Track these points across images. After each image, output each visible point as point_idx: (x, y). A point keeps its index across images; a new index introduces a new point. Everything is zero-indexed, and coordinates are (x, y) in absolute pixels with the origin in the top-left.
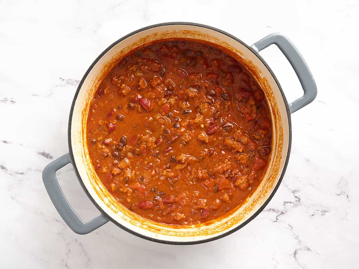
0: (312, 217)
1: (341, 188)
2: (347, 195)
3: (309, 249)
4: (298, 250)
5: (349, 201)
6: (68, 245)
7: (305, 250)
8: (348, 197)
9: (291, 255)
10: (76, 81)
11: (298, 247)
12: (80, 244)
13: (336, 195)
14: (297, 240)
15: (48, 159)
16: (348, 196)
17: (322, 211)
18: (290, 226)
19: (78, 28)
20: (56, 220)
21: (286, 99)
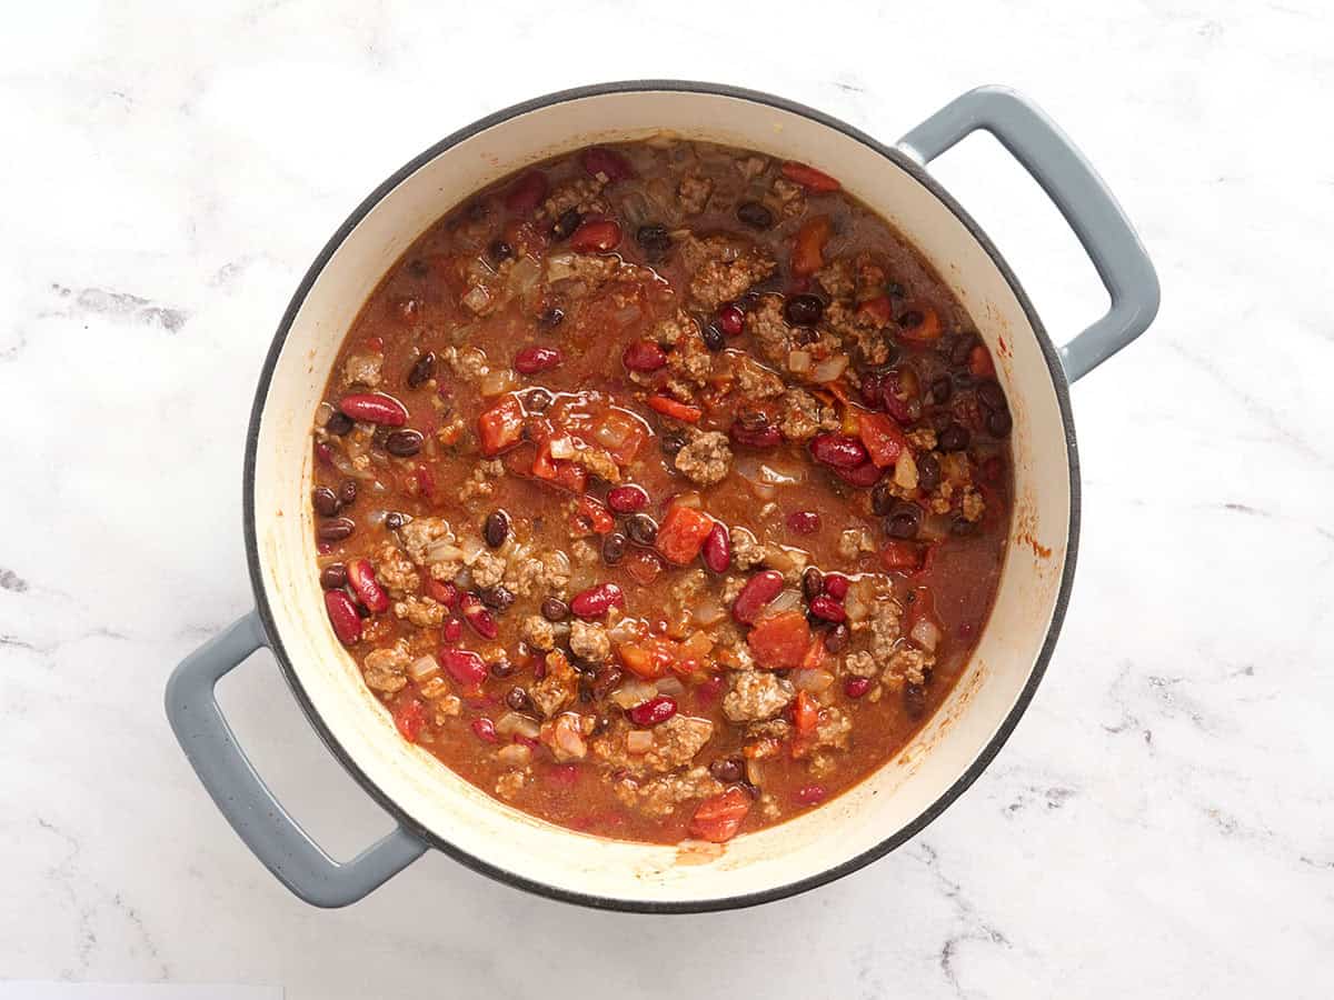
0: (1012, 815)
1: (1123, 703)
2: (1145, 732)
3: (998, 937)
4: (957, 941)
5: (1151, 755)
6: (86, 917)
7: (986, 938)
8: (1148, 739)
9: (929, 958)
10: (114, 296)
11: (959, 928)
12: (132, 914)
13: (1106, 732)
14: (952, 903)
15: (8, 591)
16: (1149, 733)
17: (1049, 793)
18: (928, 848)
19: (122, 95)
20: (41, 822)
21: (1044, 332)
